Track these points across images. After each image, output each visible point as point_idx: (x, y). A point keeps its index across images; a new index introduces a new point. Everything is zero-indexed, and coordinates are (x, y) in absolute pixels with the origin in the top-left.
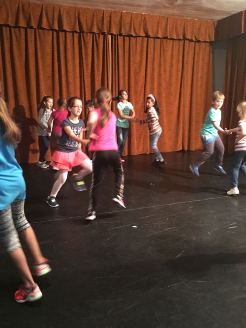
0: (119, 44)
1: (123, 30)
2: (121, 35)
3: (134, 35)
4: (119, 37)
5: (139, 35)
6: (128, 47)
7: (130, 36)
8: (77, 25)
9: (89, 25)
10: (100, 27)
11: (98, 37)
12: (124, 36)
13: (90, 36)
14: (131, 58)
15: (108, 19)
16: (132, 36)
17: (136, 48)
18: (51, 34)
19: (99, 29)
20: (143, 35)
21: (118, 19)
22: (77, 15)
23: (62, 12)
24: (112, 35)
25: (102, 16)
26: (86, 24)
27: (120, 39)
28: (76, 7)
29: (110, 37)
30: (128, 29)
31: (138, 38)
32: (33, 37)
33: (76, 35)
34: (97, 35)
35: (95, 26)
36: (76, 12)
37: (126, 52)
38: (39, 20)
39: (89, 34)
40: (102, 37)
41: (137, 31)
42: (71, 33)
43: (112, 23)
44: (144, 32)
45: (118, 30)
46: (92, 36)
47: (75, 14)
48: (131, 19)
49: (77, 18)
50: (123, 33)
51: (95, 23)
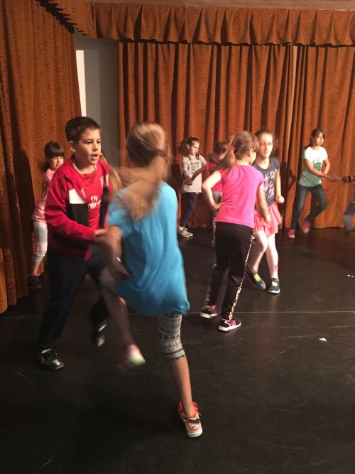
0: (309, 59)
1: (317, 36)
2: (313, 45)
3: (333, 44)
4: (310, 48)
5: (343, 44)
6: (323, 63)
7: (327, 46)
8: (248, 34)
9: (266, 34)
10: (281, 35)
11: (277, 50)
12: (317, 47)
13: (266, 49)
14: (327, 80)
15: (295, 22)
16: (331, 45)
17: (336, 64)
18: (210, 49)
19: (280, 38)
21: (311, 21)
22: (249, 21)
23: (227, 17)
24: (299, 45)
25: (286, 18)
26: (262, 32)
27: (312, 51)
28: (248, 10)
29: (295, 48)
30: (324, 36)
31: (340, 48)
32: (186, 55)
33: (245, 49)
34: (276, 47)
35: (274, 33)
36: (247, 16)
37: (318, 70)
38: (196, 30)
39: (264, 46)
40: (283, 49)
41: (339, 38)
42: (239, 47)
43: (301, 28)
45: (309, 38)
46: (268, 49)
47: (247, 19)
48: (331, 20)
49: (249, 24)
50: (317, 42)
51: (274, 29)
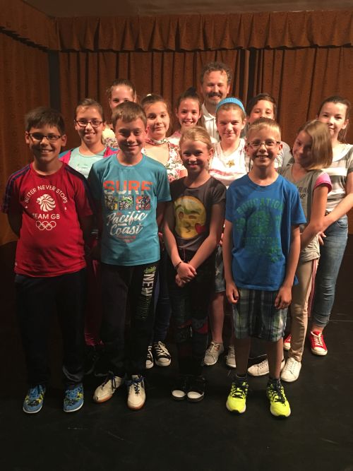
0: (265, 63)
1: (270, 40)
2: (268, 48)
3: (289, 46)
4: (265, 51)
5: (299, 45)
6: (280, 65)
7: (284, 48)
8: (201, 40)
9: (219, 38)
10: (234, 39)
12: (273, 49)
15: (248, 26)
16: (287, 48)
17: (295, 66)
19: (233, 43)
20: (307, 44)
21: (264, 24)
23: (180, 25)
26: (215, 37)
27: (268, 54)
28: (200, 15)
30: (279, 38)
31: (298, 50)
36: (200, 22)
37: (276, 73)
41: (295, 40)
42: (193, 53)
43: (254, 31)
44: (309, 40)
45: (262, 42)
47: (200, 26)
48: (286, 22)
49: (201, 31)
50: (271, 45)
51: (227, 34)
